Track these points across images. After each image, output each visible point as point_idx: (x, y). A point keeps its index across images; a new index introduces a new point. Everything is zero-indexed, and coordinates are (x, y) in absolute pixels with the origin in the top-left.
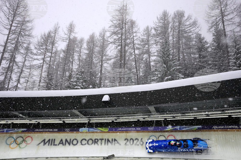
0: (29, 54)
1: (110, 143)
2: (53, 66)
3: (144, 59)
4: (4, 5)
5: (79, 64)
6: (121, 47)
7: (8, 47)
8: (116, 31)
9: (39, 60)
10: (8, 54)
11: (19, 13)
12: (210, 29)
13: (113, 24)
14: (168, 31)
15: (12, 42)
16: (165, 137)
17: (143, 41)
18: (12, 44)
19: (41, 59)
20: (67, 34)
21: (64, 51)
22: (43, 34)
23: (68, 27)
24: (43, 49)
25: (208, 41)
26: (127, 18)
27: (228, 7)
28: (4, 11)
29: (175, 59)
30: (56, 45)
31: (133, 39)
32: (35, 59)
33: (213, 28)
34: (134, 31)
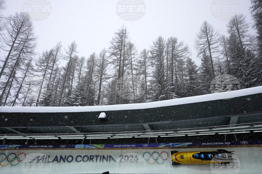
0: (30, 70)
1: (106, 160)
2: (53, 83)
3: (141, 79)
4: (8, 23)
5: (79, 82)
6: (120, 67)
7: (9, 63)
8: (116, 53)
9: (40, 77)
10: (9, 69)
11: (22, 31)
12: (199, 54)
13: (113, 46)
14: (163, 55)
15: (13, 58)
16: (158, 154)
17: (140, 62)
18: (14, 60)
19: (41, 76)
20: (68, 53)
21: (64, 69)
22: (45, 52)
23: (69, 46)
24: (44, 66)
25: (197, 65)
26: (126, 41)
27: (213, 37)
28: (8, 29)
29: (169, 80)
30: (57, 63)
31: (131, 60)
32: (35, 75)
33: (202, 54)
34: (132, 53)
